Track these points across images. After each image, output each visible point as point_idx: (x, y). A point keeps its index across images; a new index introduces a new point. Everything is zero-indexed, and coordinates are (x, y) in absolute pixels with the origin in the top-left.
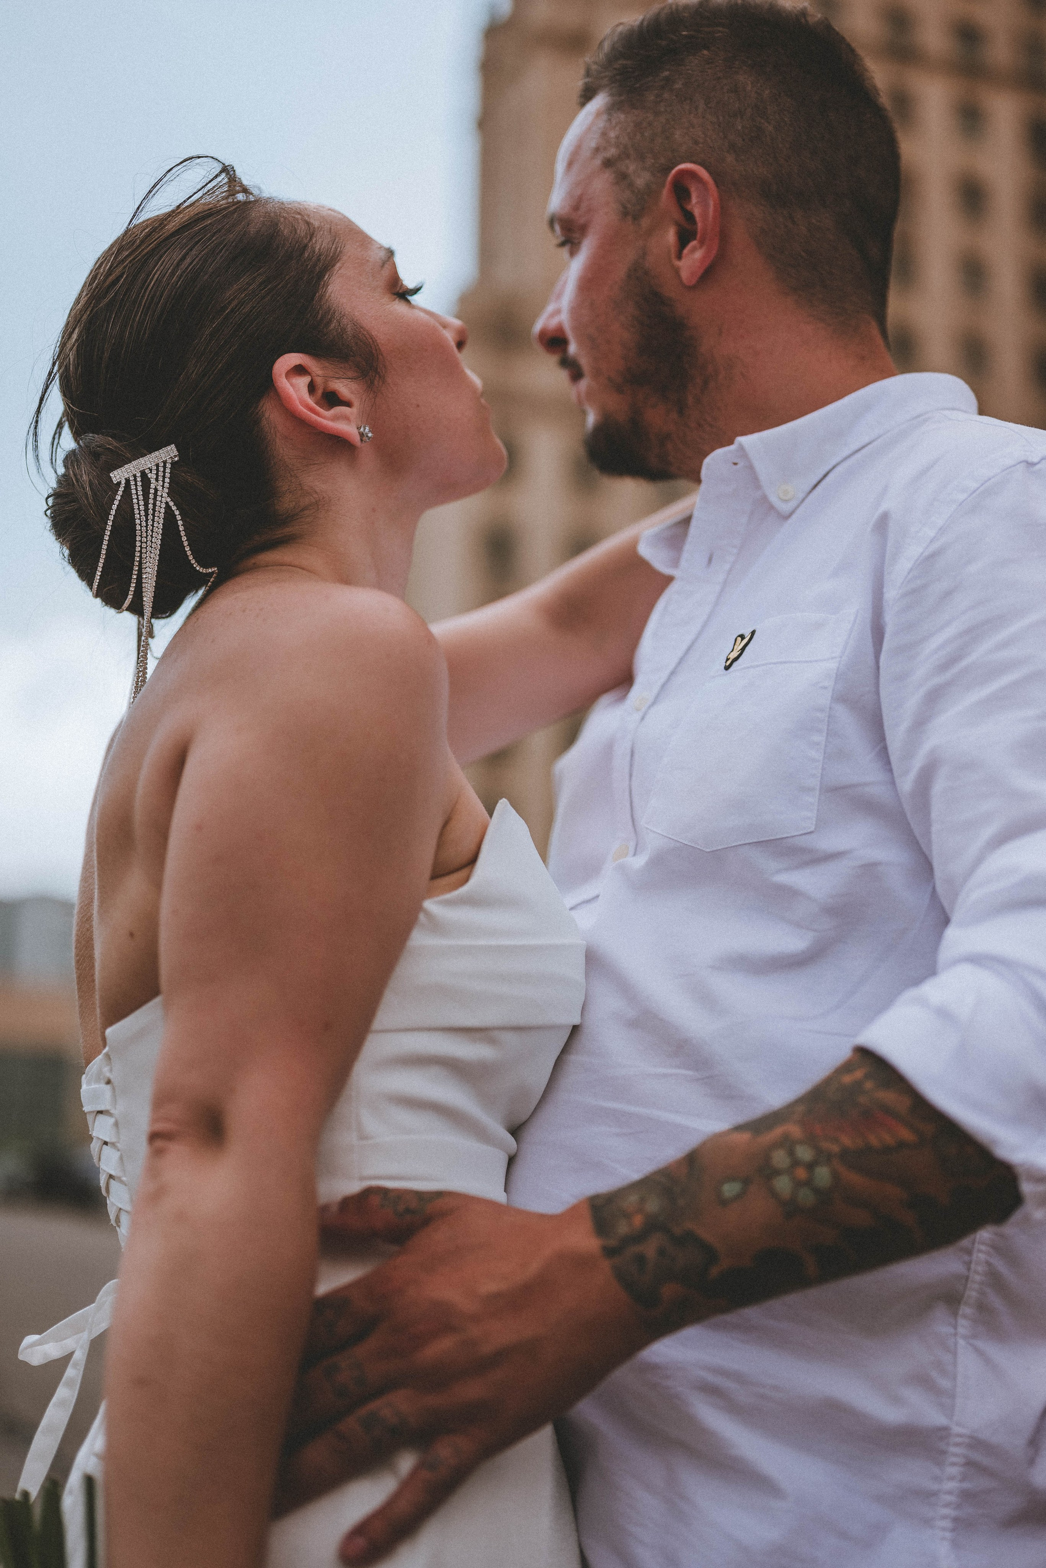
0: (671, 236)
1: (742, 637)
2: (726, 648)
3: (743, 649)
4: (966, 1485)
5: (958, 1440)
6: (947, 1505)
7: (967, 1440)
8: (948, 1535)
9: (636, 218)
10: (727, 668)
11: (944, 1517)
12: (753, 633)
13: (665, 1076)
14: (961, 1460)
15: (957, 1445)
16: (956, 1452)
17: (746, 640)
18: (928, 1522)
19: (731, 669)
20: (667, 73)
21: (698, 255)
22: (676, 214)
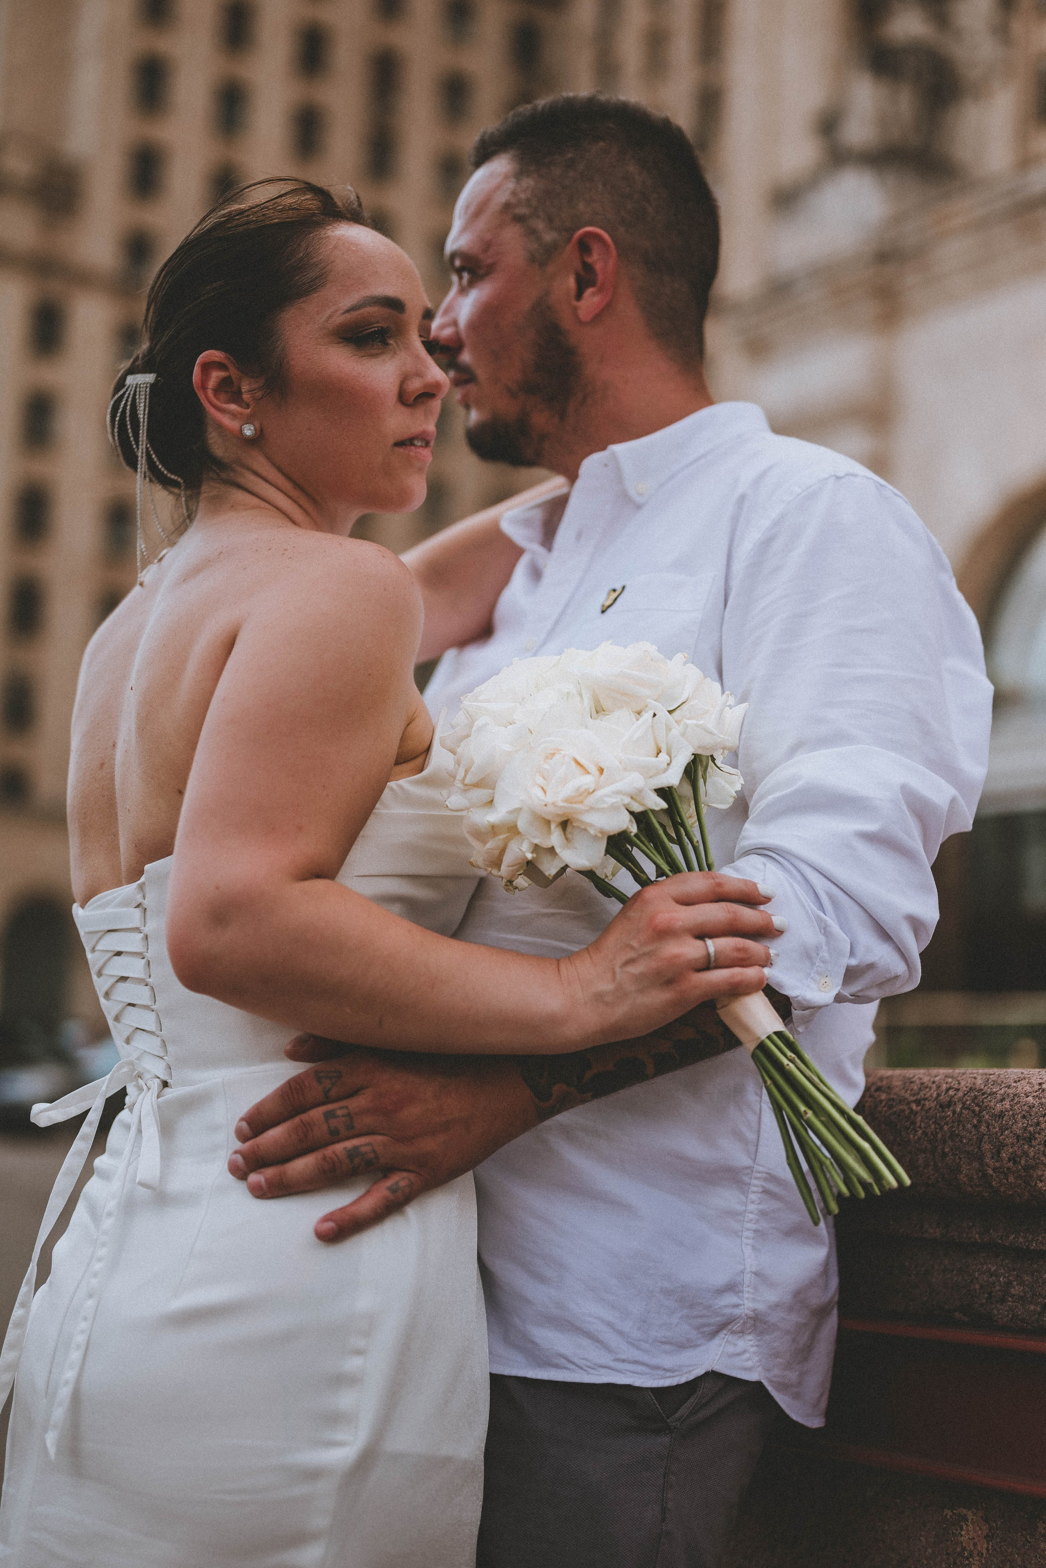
0: (571, 282)
1: (614, 590)
2: (602, 598)
3: (616, 599)
4: (761, 1207)
5: (759, 1175)
6: (750, 1221)
7: (764, 1175)
8: (750, 1241)
9: (543, 264)
10: (603, 612)
11: (748, 1229)
12: (624, 588)
13: (553, 914)
14: (760, 1190)
15: (756, 1178)
16: (757, 1184)
17: (617, 593)
18: (737, 1234)
19: (606, 613)
20: (570, 155)
21: (596, 299)
22: (577, 264)
